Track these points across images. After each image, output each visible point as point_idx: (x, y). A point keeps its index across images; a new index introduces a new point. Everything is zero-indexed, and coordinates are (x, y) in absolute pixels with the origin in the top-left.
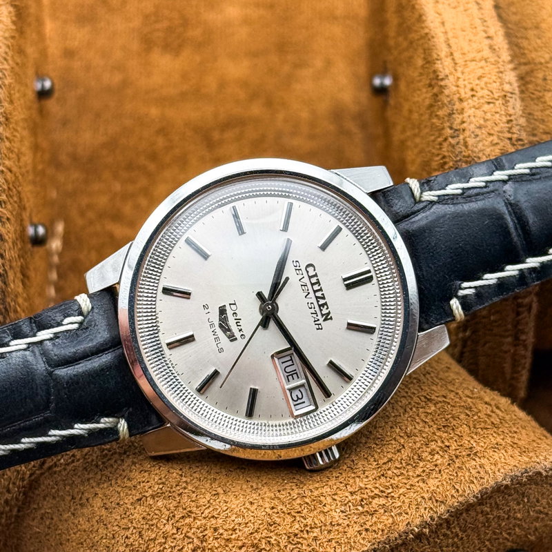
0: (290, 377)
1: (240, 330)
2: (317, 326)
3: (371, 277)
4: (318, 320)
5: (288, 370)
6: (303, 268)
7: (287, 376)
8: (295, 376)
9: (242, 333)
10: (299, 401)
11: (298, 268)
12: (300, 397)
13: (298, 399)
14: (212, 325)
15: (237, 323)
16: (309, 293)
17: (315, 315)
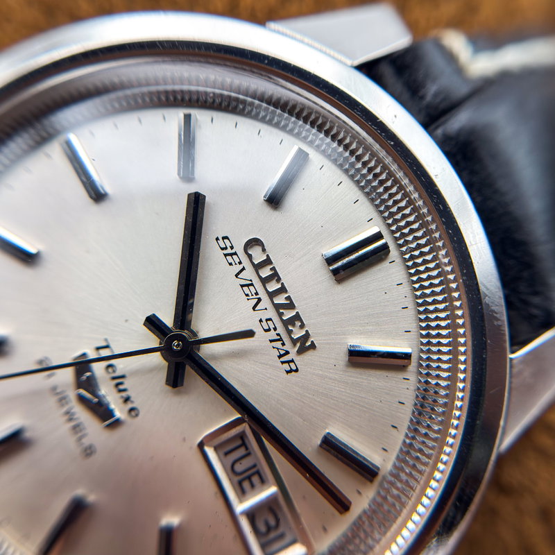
0: (246, 485)
1: (127, 400)
2: (286, 366)
3: (385, 247)
4: (287, 353)
5: (239, 467)
6: (239, 249)
7: (240, 483)
8: (255, 479)
9: (130, 406)
10: (272, 535)
11: (229, 251)
12: (272, 522)
13: (269, 529)
14: (62, 400)
15: (117, 385)
16: (259, 300)
17: (278, 344)
